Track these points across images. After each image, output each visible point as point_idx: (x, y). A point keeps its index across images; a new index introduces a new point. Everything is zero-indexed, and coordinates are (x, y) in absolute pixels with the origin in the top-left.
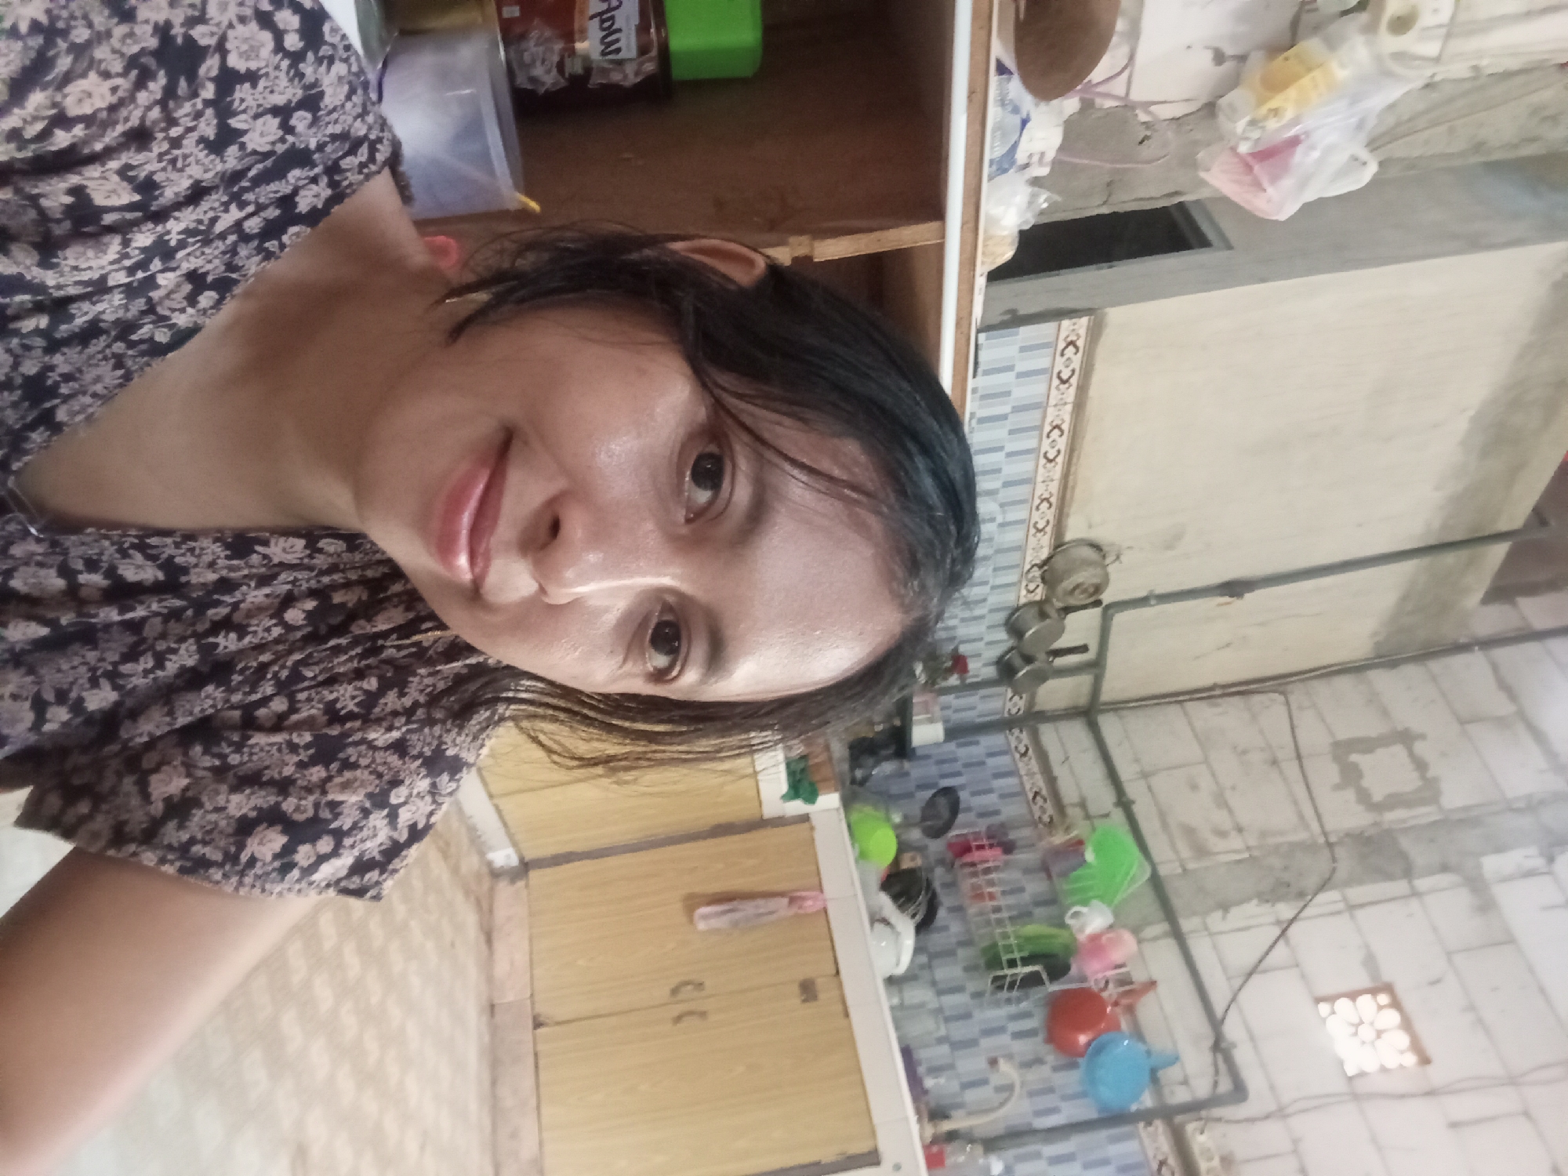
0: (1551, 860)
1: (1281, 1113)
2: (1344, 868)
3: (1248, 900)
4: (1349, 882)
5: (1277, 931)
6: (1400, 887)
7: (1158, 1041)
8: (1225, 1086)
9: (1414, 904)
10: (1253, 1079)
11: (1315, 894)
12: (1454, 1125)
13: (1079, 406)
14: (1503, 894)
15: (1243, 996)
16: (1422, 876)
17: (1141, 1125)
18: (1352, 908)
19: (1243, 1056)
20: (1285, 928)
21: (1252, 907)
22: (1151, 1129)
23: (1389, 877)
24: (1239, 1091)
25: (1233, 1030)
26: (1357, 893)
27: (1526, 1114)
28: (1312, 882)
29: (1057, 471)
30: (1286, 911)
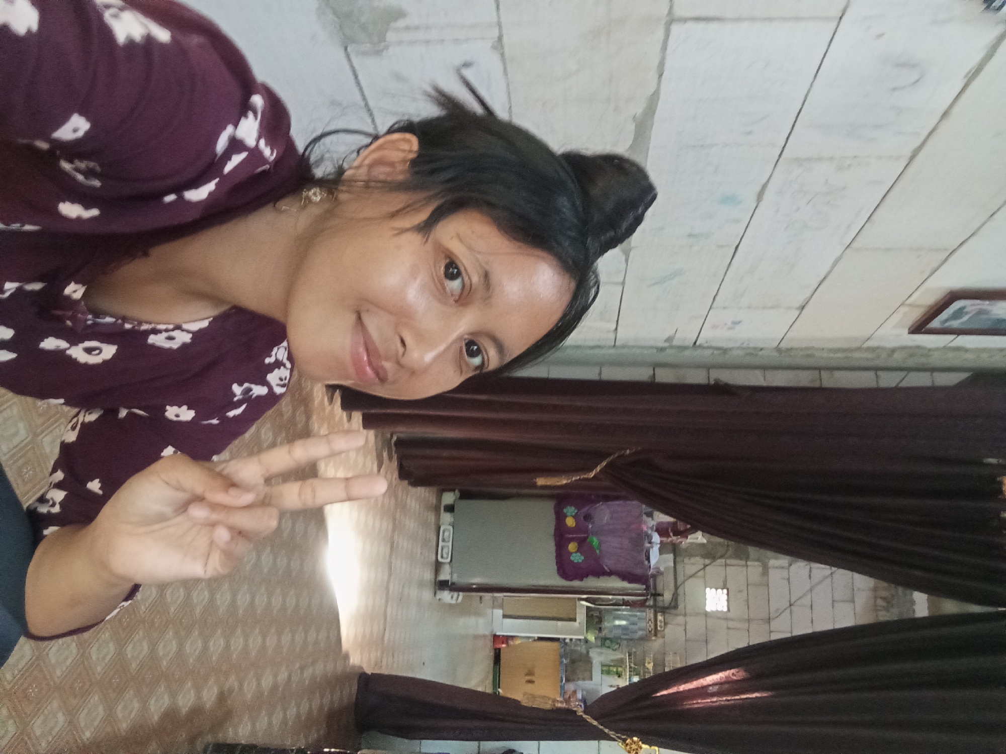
0: (790, 565)
1: (685, 615)
2: (729, 554)
3: (697, 556)
4: (730, 557)
5: (703, 566)
6: (743, 562)
7: (660, 588)
8: (673, 604)
9: (745, 568)
10: (681, 606)
11: (718, 559)
12: (728, 628)
14: (771, 572)
15: (686, 583)
16: (751, 561)
17: (648, 610)
18: (726, 565)
19: (681, 598)
20: (705, 566)
21: (698, 559)
22: (650, 611)
23: (741, 559)
24: (676, 607)
25: (680, 591)
26: (729, 561)
27: (748, 631)
28: (719, 554)
30: (707, 561)
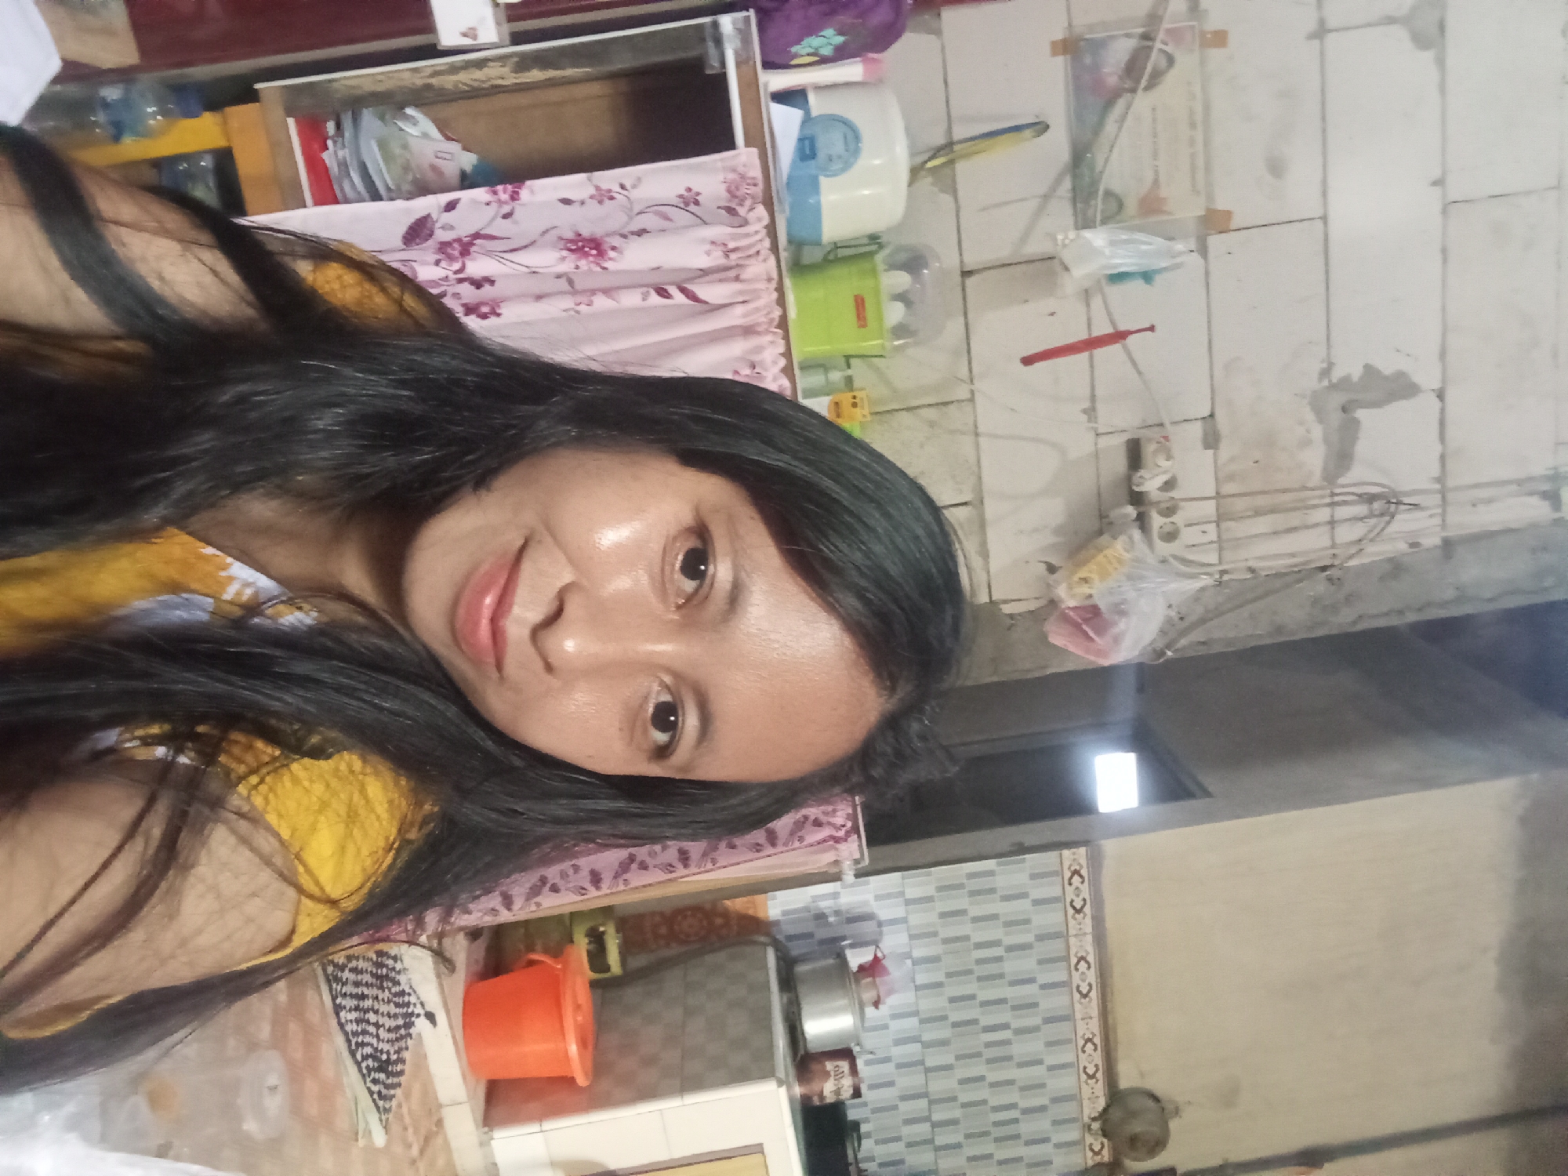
13: (1100, 939)
29: (1094, 1010)
